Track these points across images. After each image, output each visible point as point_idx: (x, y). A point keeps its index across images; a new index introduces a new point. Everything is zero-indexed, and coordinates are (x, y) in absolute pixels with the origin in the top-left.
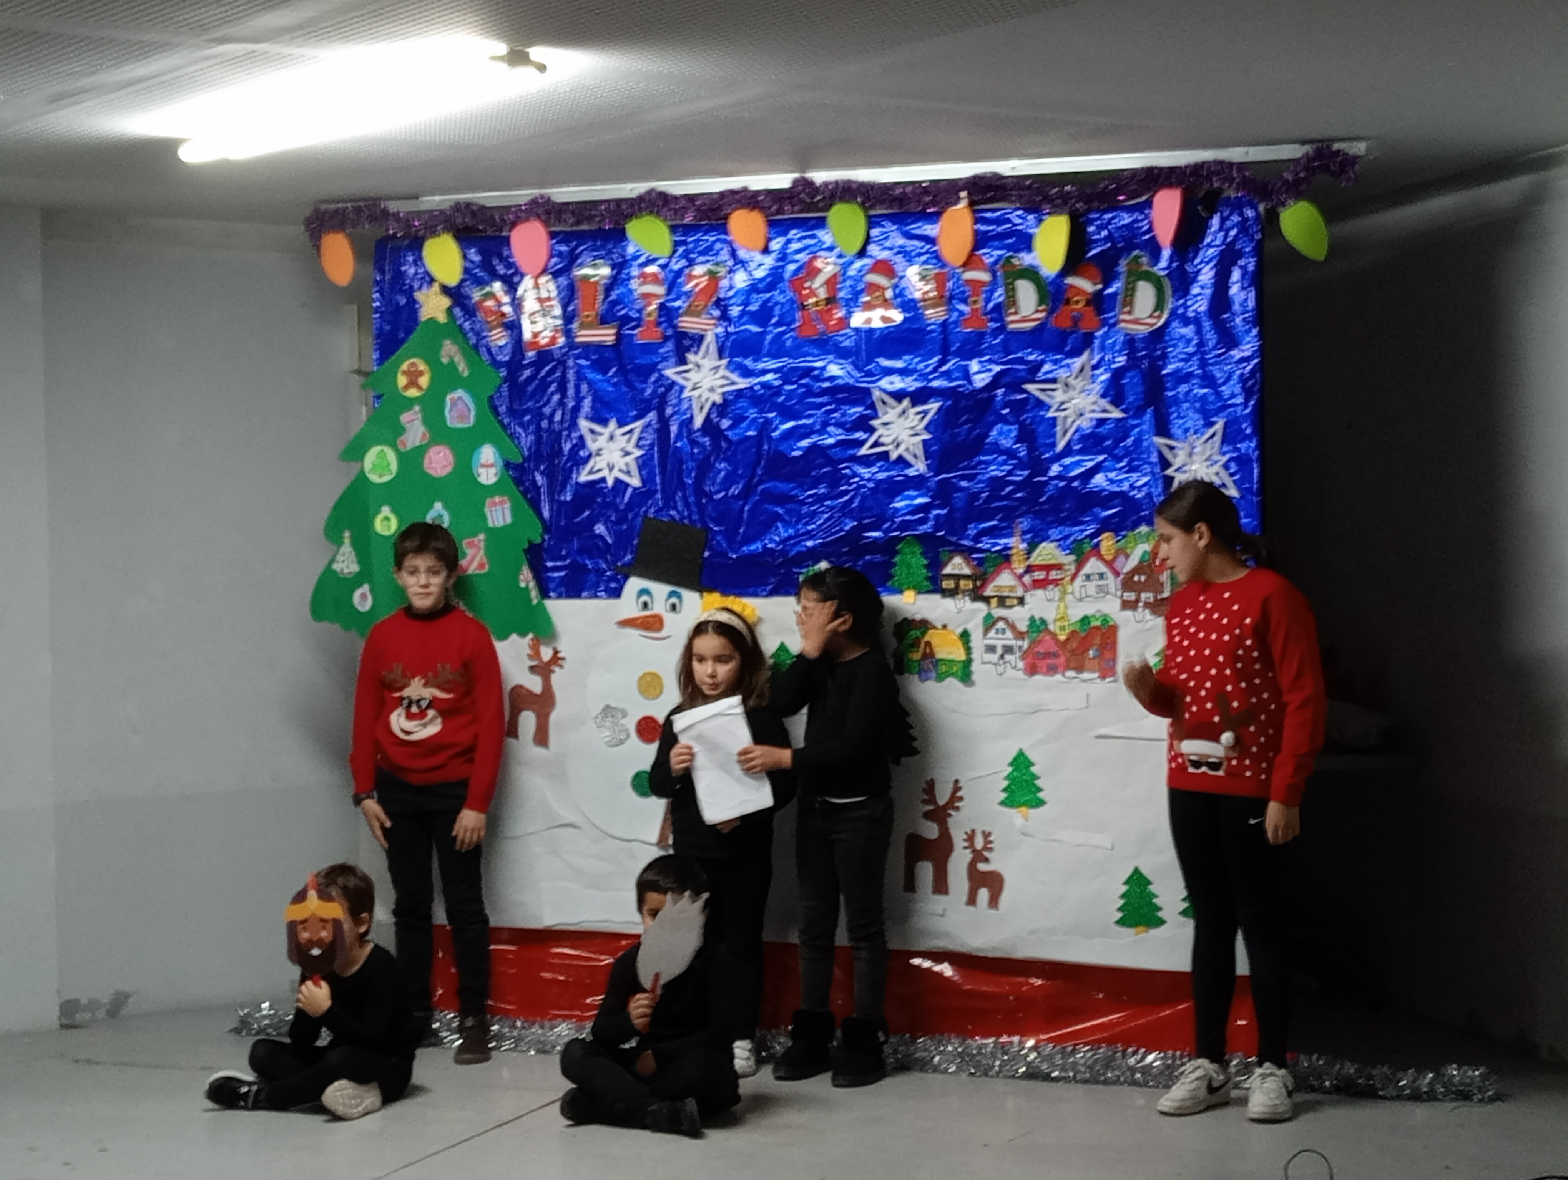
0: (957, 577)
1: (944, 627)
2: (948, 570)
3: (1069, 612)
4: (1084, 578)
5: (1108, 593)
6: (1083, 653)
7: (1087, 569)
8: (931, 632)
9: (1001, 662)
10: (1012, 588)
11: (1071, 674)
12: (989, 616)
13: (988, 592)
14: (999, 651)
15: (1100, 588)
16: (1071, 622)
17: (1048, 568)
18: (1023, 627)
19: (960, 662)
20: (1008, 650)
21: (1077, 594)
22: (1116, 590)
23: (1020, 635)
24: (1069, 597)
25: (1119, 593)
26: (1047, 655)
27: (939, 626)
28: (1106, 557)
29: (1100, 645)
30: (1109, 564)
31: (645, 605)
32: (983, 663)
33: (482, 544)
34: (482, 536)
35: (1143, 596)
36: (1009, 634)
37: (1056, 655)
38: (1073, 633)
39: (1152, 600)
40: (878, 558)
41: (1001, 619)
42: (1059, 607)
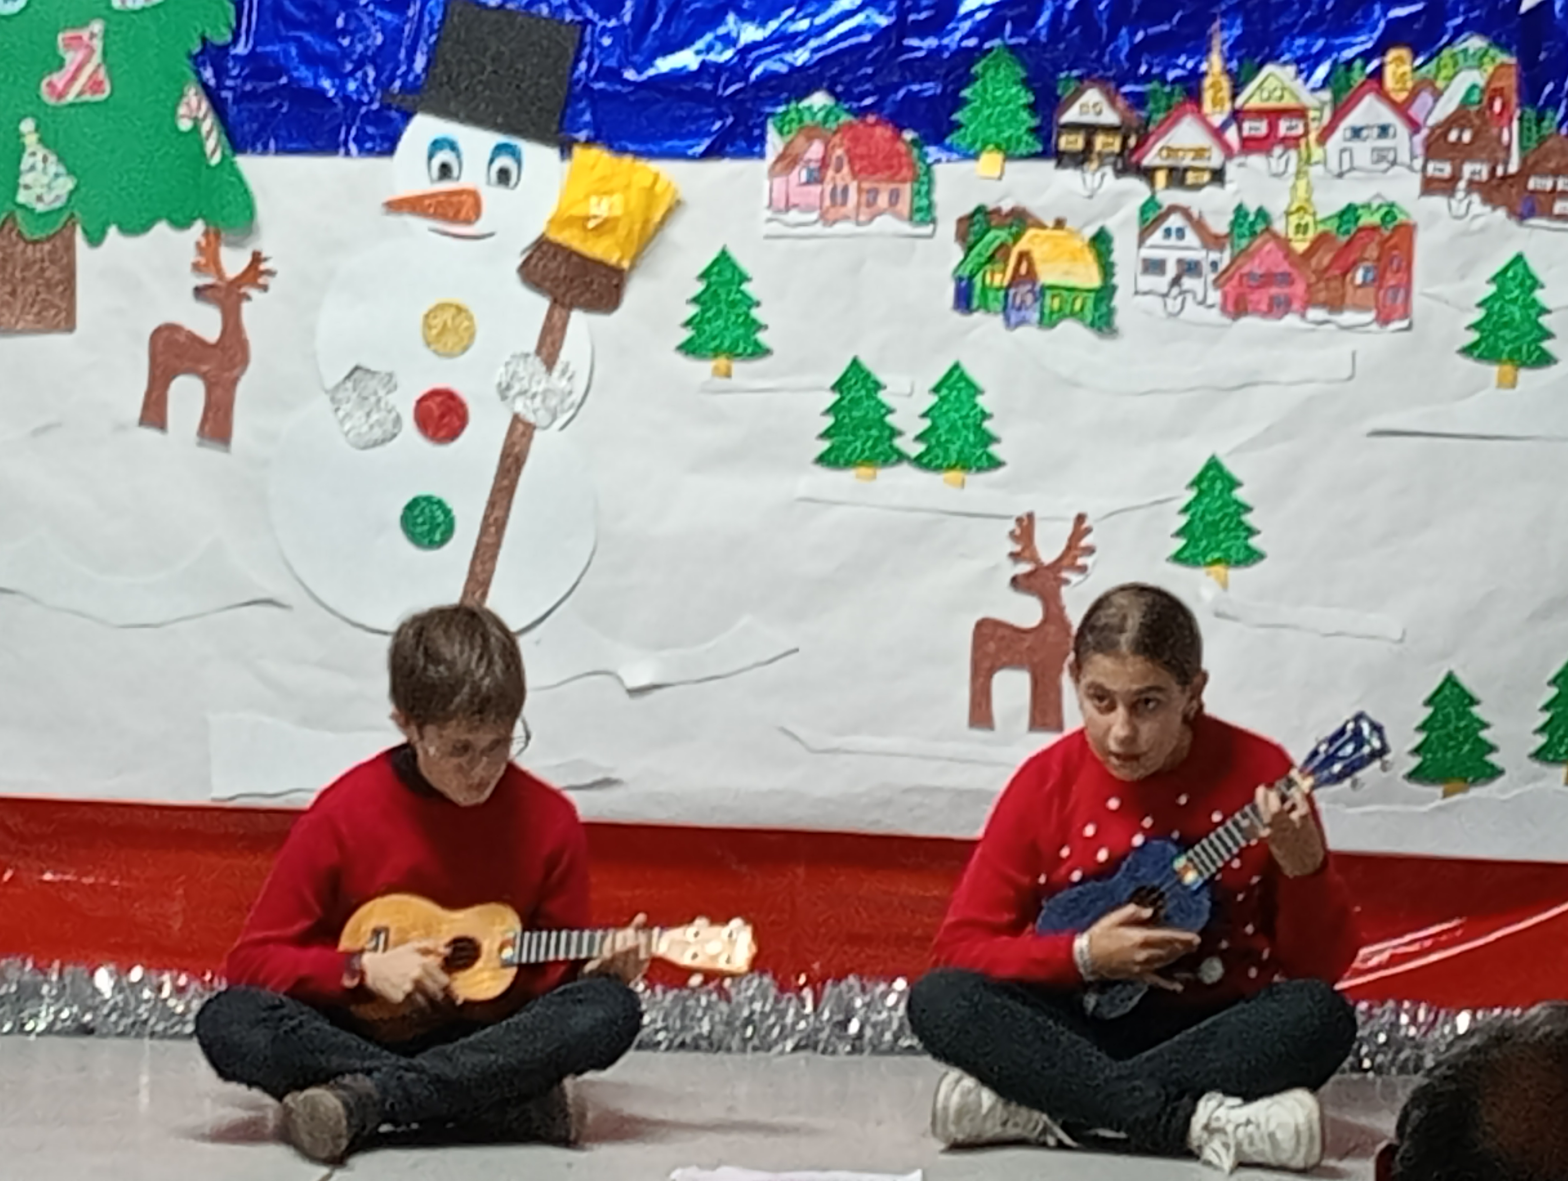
0: (1090, 130)
1: (1059, 224)
2: (1071, 115)
3: (1316, 197)
4: (1348, 134)
5: (1394, 163)
6: (1344, 274)
7: (1354, 118)
8: (1031, 232)
9: (1175, 291)
10: (1200, 153)
11: (1315, 314)
12: (1151, 203)
13: (1150, 159)
14: (1171, 271)
15: (1380, 156)
16: (1319, 217)
17: (1273, 115)
18: (1220, 225)
19: (1089, 291)
20: (1190, 268)
21: (1333, 164)
22: (1413, 157)
23: (1212, 241)
24: (1316, 171)
25: (1418, 163)
26: (1268, 279)
27: (1050, 223)
28: (1393, 95)
29: (1379, 259)
30: (1401, 109)
31: (445, 171)
32: (1137, 293)
33: (98, 44)
34: (97, 27)
35: (1468, 169)
36: (1191, 238)
37: (1287, 279)
38: (1322, 240)
39: (1485, 176)
40: (931, 88)
41: (1173, 209)
42: (1294, 187)
